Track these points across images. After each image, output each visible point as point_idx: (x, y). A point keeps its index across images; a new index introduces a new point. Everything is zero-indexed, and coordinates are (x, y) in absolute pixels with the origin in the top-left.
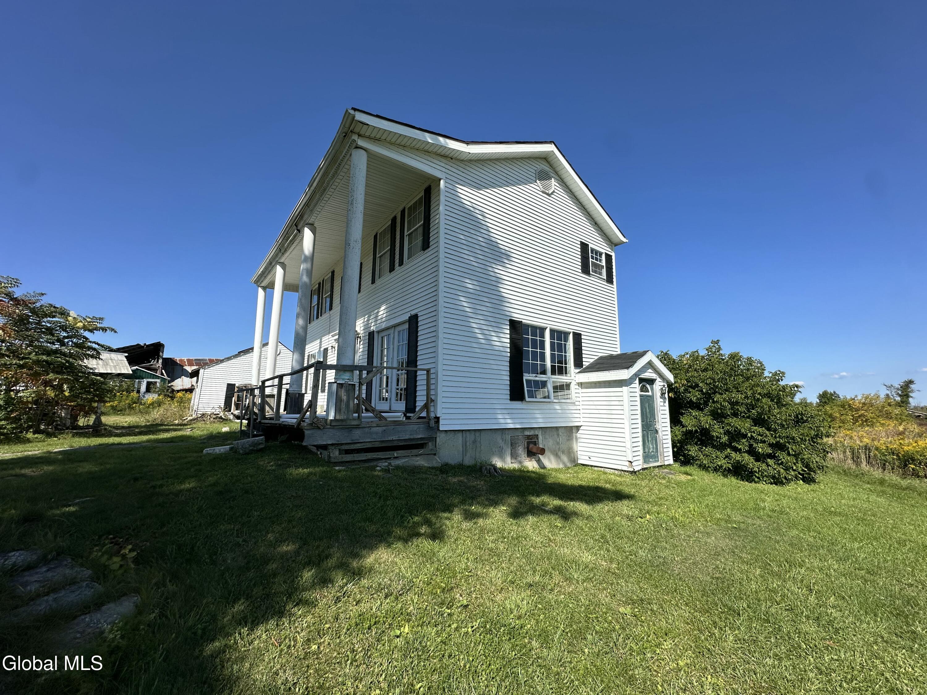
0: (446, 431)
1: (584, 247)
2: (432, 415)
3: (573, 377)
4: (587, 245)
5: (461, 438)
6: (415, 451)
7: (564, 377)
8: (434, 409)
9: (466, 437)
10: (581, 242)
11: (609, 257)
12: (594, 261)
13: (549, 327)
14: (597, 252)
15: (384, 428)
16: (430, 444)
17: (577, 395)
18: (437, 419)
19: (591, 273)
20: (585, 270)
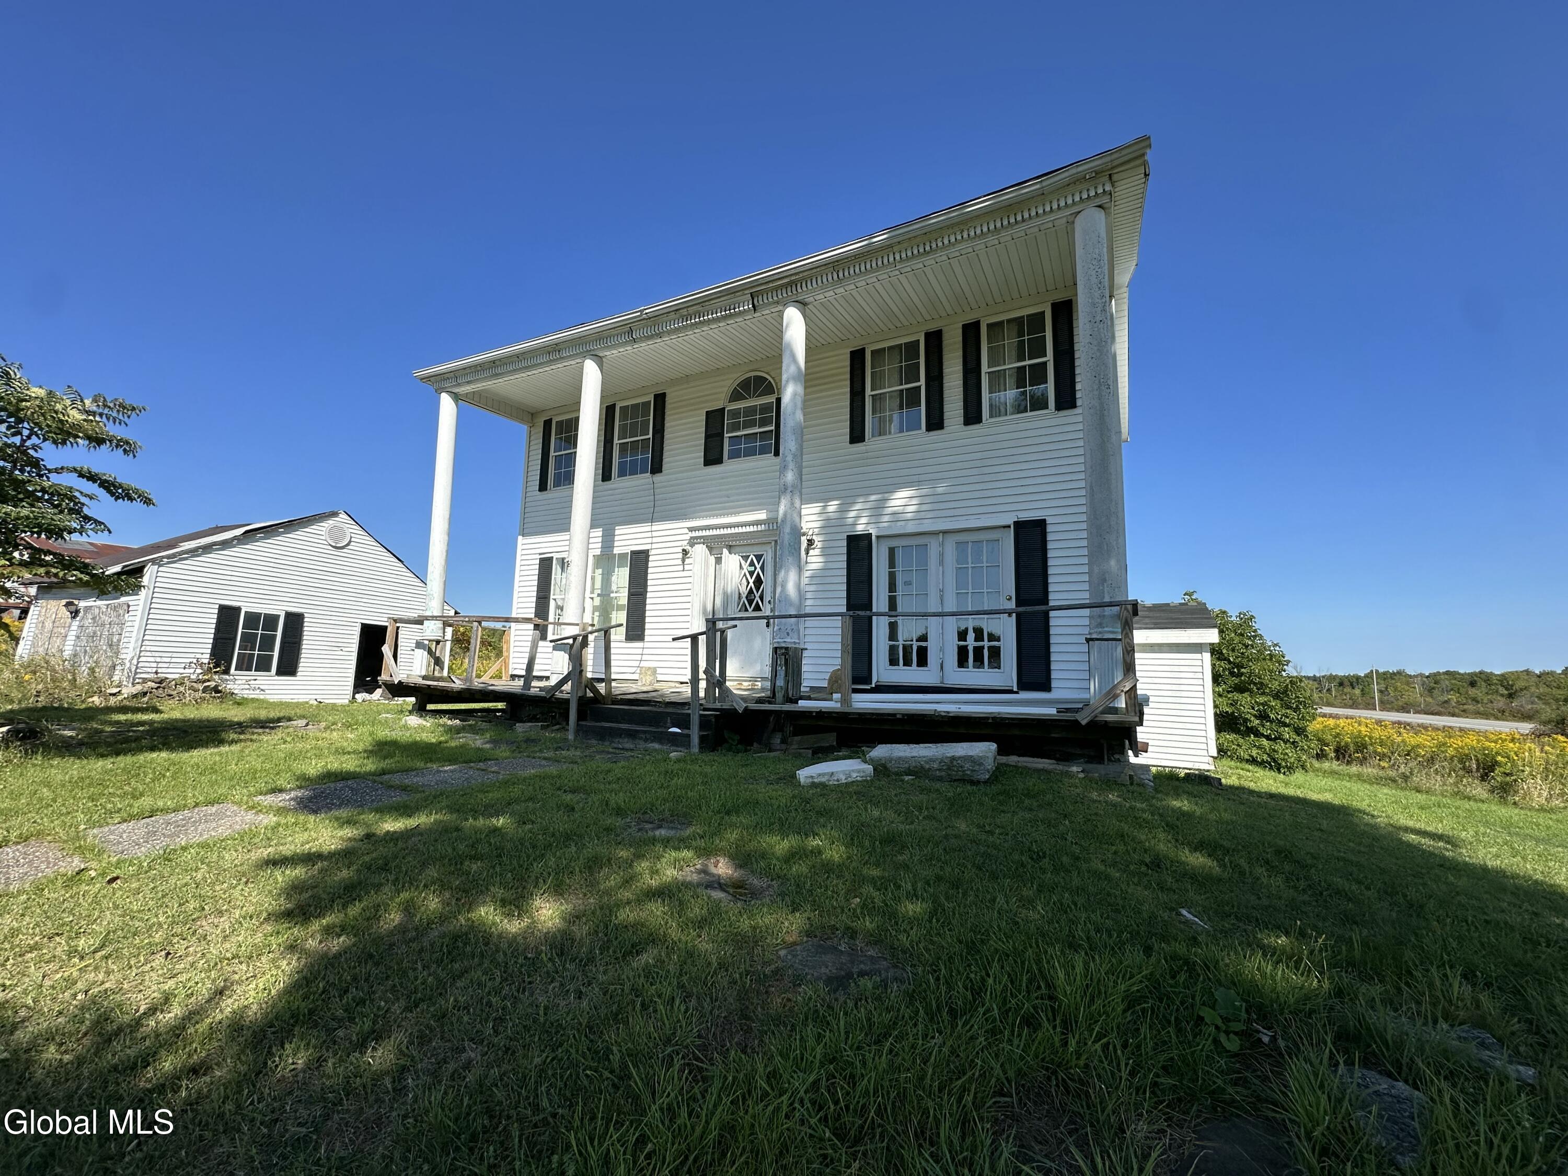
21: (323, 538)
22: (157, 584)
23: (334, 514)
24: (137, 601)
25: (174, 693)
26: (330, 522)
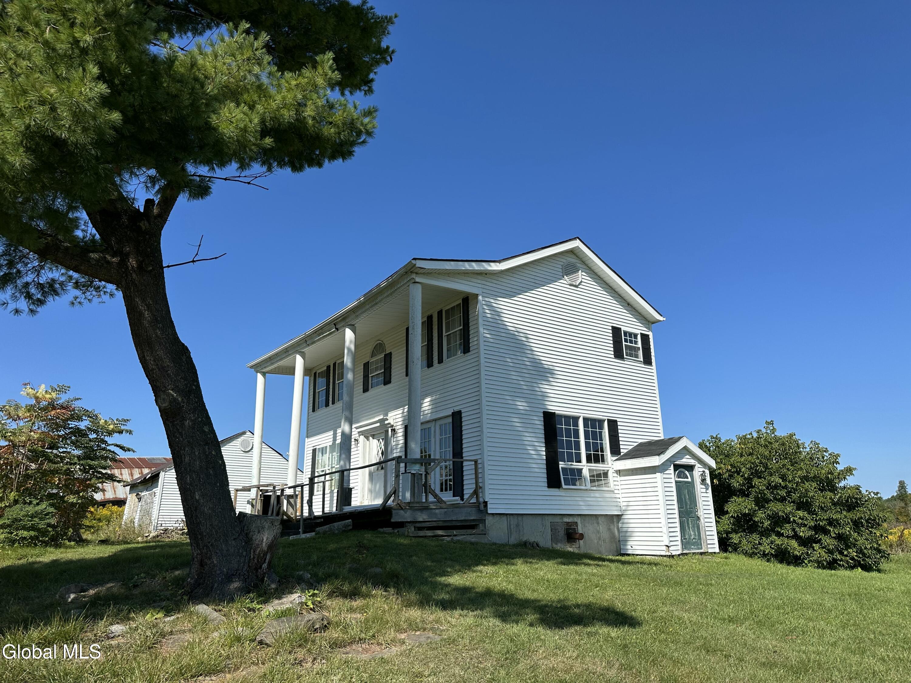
0: (493, 514)
1: (616, 331)
2: (481, 500)
3: (610, 465)
4: (620, 329)
5: (506, 522)
6: (469, 531)
7: (601, 465)
8: (483, 494)
9: (510, 520)
10: (612, 327)
11: (645, 338)
12: (629, 344)
13: (582, 415)
14: (630, 334)
15: (446, 510)
16: (481, 525)
17: (616, 483)
18: (486, 503)
19: (625, 356)
20: (618, 354)
21: (238, 447)
22: (165, 481)
23: (244, 433)
24: (157, 490)
25: (170, 536)
26: (242, 438)
